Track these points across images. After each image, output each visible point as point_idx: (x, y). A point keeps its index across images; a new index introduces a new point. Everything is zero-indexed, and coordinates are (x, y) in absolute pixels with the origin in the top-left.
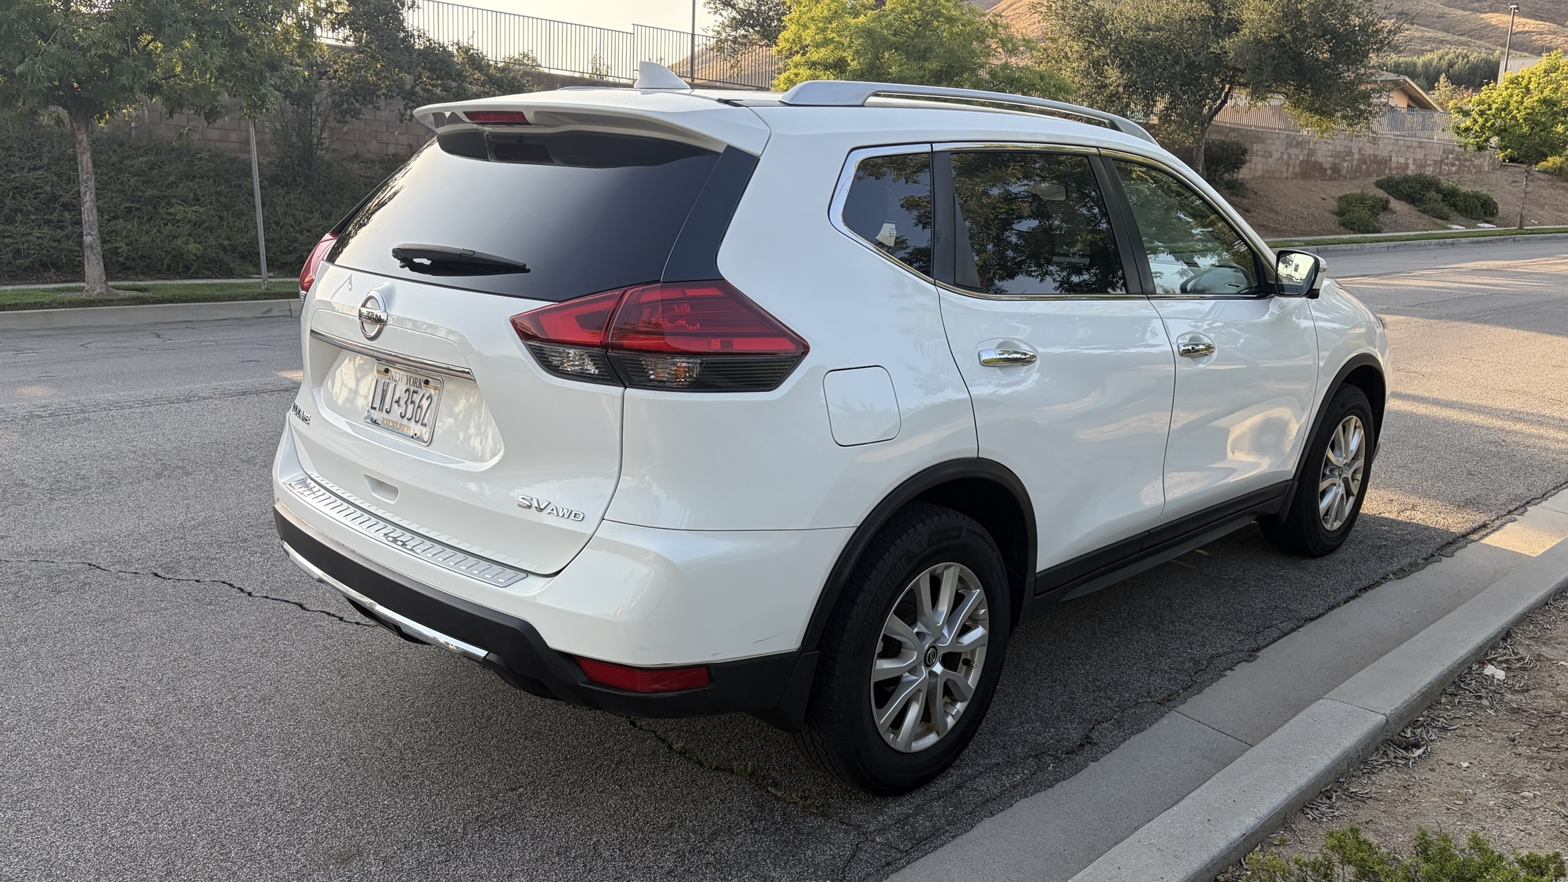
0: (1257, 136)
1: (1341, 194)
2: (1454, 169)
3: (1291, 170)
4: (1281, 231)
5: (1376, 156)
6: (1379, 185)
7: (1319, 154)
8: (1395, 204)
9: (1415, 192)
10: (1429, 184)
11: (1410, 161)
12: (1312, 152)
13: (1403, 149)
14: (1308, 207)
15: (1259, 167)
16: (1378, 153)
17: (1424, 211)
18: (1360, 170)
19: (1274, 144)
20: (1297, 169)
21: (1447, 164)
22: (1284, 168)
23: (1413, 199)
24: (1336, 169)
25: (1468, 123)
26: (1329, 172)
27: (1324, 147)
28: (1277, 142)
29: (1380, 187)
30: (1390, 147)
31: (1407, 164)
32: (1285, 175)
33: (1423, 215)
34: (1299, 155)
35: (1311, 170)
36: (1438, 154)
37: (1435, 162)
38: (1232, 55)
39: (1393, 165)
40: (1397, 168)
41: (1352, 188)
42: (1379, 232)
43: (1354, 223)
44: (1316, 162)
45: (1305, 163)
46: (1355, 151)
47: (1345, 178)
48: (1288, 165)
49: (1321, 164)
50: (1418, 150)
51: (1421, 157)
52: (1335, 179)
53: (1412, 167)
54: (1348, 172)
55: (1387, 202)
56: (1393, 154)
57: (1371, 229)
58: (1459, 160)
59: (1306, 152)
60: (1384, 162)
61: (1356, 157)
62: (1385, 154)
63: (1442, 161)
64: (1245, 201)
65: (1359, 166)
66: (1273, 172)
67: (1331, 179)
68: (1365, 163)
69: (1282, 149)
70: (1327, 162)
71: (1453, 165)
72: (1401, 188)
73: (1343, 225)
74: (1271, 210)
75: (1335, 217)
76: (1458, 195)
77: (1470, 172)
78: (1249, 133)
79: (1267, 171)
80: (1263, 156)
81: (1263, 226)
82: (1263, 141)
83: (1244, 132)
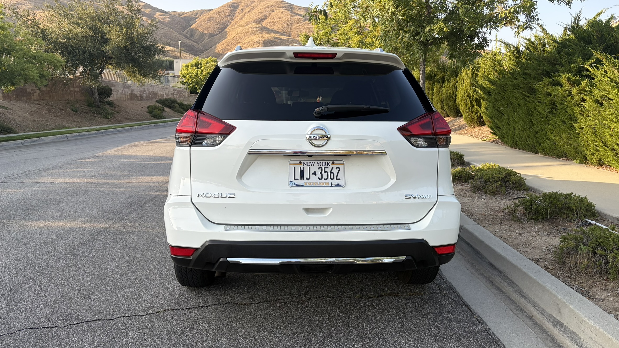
0: (113, 84)
1: (148, 105)
2: (178, 96)
3: (126, 97)
4: (133, 120)
5: (153, 92)
6: (157, 102)
7: (135, 91)
8: (166, 109)
9: (170, 104)
10: (174, 101)
11: (164, 94)
12: (132, 90)
13: (161, 89)
14: (138, 111)
15: (115, 96)
16: (154, 91)
17: (175, 111)
18: (149, 97)
19: (119, 87)
20: (129, 97)
21: (175, 95)
22: (124, 96)
23: (170, 107)
24: (141, 96)
25: (186, 80)
26: (139, 98)
27: (136, 88)
28: (120, 86)
29: (158, 103)
30: (157, 89)
31: (163, 95)
32: (125, 99)
33: (175, 112)
34: (128, 91)
35: (133, 97)
36: (172, 91)
37: (172, 94)
38: (110, 52)
39: (160, 95)
40: (161, 96)
41: (149, 103)
42: (165, 119)
43: (156, 116)
44: (134, 94)
45: (131, 94)
46: (146, 90)
47: (145, 100)
48: (125, 95)
49: (136, 95)
50: (166, 90)
51: (167, 92)
52: (142, 100)
53: (165, 96)
54: (145, 98)
55: (163, 108)
56: (159, 91)
57: (162, 117)
58: (178, 93)
59: (130, 90)
60: (156, 94)
61: (147, 92)
62: (156, 91)
63: (174, 93)
64: (116, 109)
65: (149, 96)
66: (121, 97)
67: (141, 100)
68: (150, 94)
69: (122, 89)
70: (138, 94)
71: (177, 95)
72: (165, 103)
73: (153, 117)
74: (127, 112)
75: (148, 114)
76: (184, 105)
77: (182, 97)
78: (109, 83)
79: (118, 98)
80: (116, 92)
81: (127, 118)
82: (114, 86)
83: (107, 82)
